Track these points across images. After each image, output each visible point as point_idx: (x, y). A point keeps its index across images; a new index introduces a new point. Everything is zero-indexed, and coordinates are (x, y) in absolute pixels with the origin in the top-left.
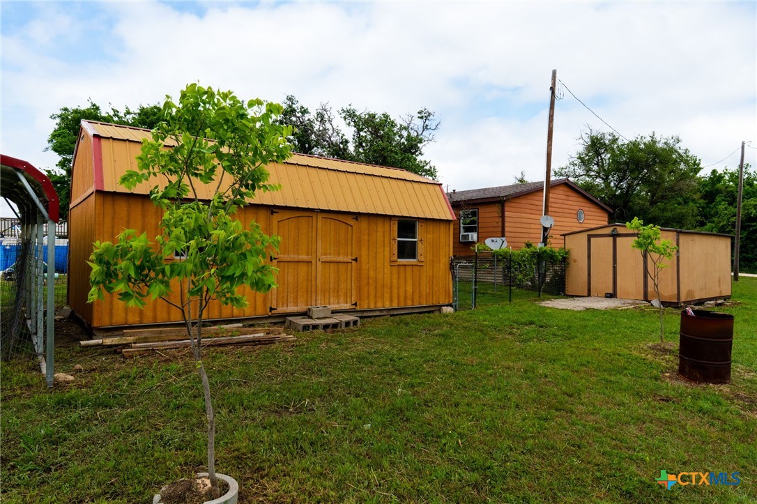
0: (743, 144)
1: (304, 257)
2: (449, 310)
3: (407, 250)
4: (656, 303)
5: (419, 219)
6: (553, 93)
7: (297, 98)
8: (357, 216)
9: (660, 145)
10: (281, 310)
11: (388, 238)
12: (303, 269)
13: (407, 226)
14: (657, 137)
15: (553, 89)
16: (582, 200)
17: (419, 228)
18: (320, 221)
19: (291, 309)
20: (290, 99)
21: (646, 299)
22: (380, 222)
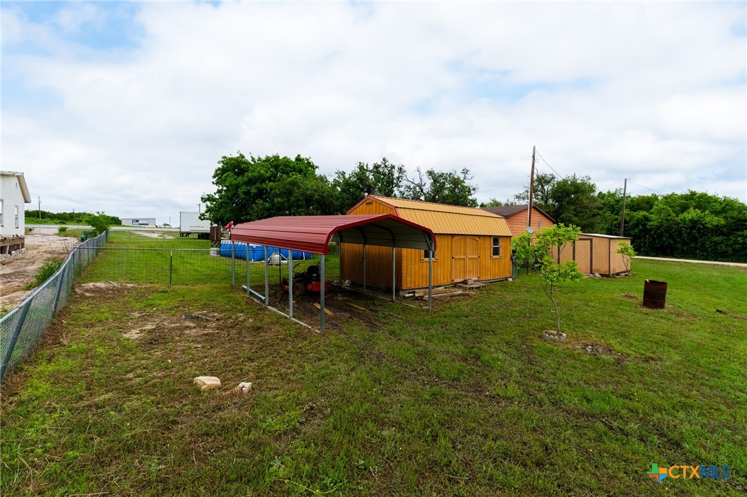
0: (626, 180)
1: (462, 257)
2: (510, 280)
3: (496, 252)
4: (597, 275)
5: (500, 236)
6: (534, 159)
7: (387, 159)
8: (479, 236)
9: (579, 181)
10: (456, 281)
11: (489, 244)
12: (462, 262)
13: (496, 239)
14: (577, 177)
15: (533, 157)
16: (541, 215)
17: (501, 241)
18: (468, 240)
19: (459, 280)
20: (384, 160)
21: (591, 272)
22: (487, 238)
